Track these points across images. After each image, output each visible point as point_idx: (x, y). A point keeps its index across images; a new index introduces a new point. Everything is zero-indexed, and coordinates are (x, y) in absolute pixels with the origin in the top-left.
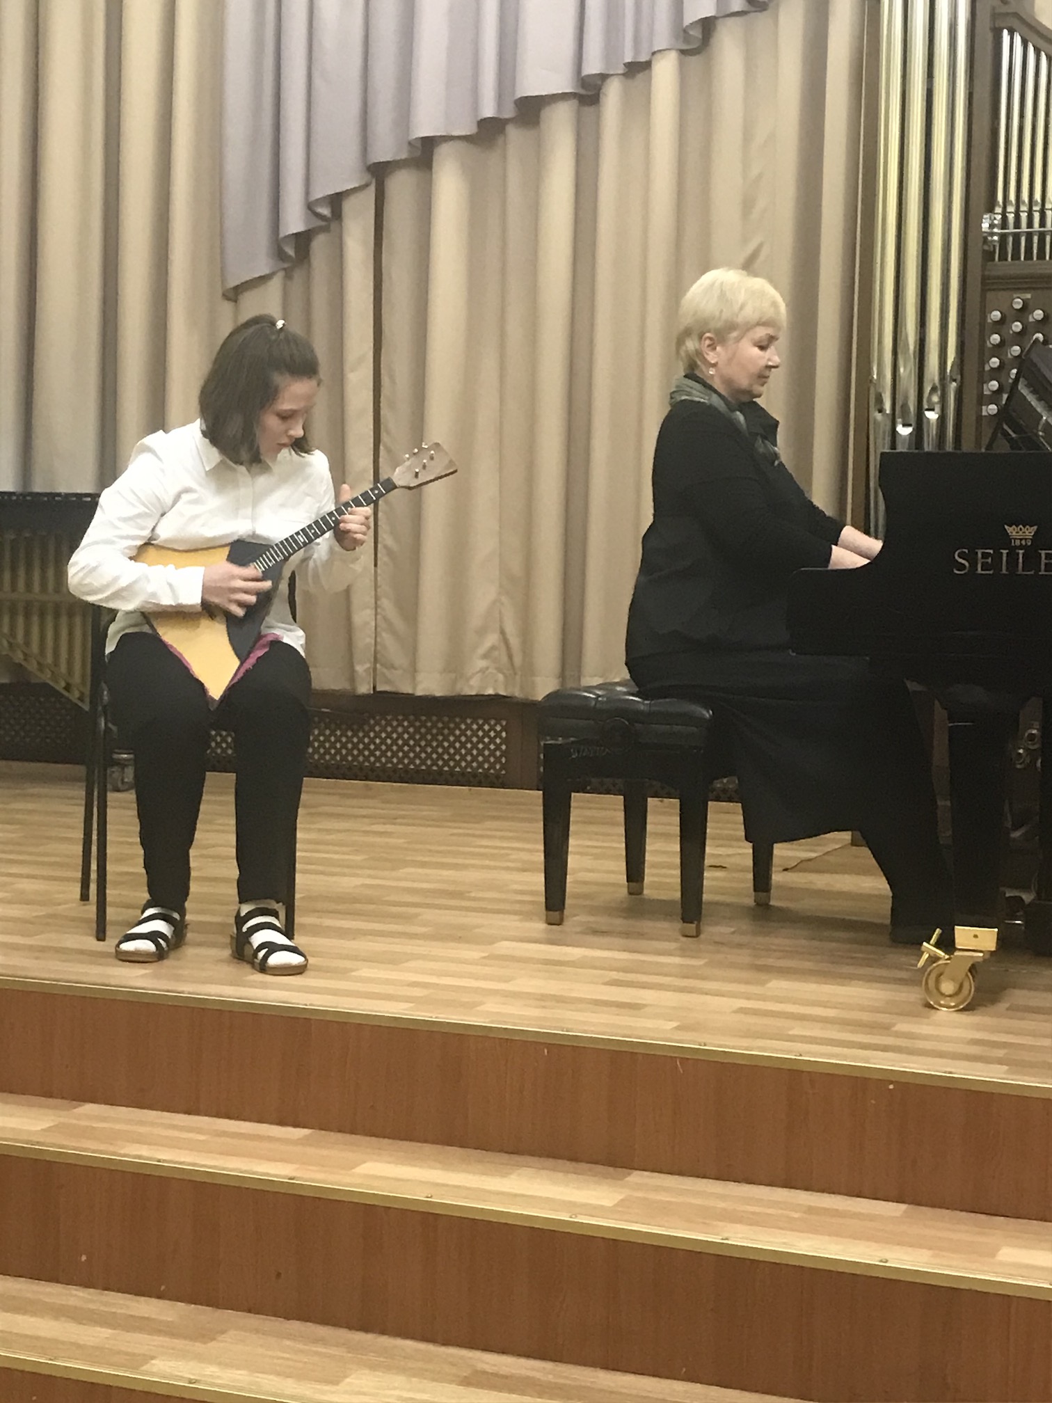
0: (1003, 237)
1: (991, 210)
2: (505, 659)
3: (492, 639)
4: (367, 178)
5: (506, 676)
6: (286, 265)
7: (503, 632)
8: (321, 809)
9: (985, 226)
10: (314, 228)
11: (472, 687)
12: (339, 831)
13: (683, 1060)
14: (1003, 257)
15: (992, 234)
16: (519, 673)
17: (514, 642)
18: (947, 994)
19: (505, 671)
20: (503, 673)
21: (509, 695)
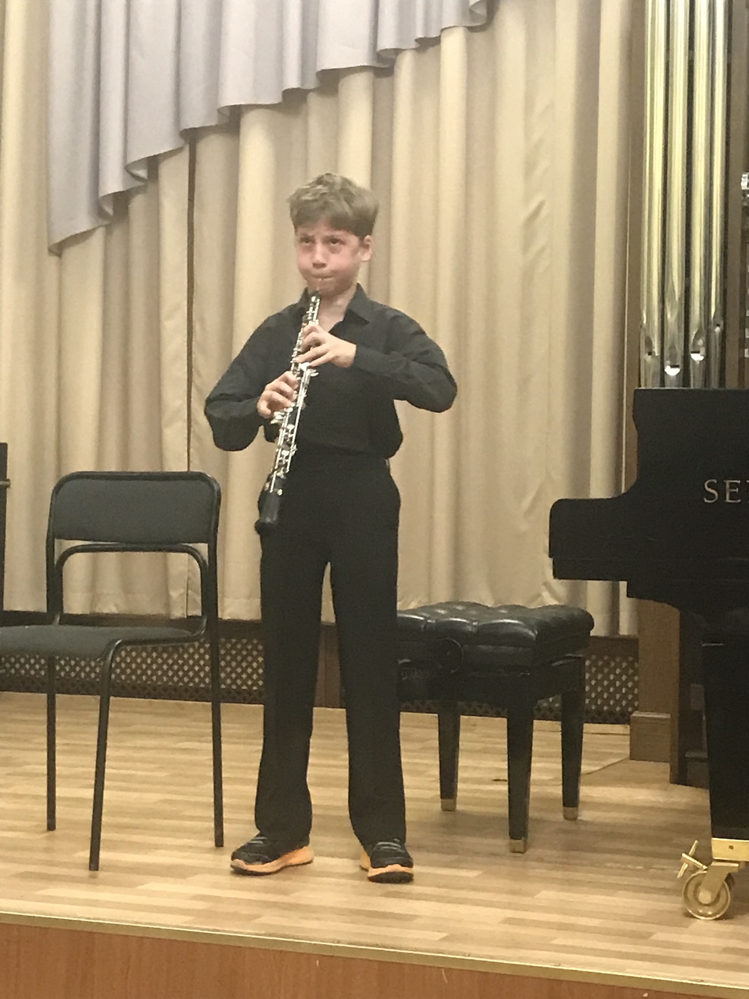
4: (180, 142)
6: (106, 223)
9: (744, 185)
10: (132, 189)
12: (148, 748)
13: (449, 970)
18: (707, 903)
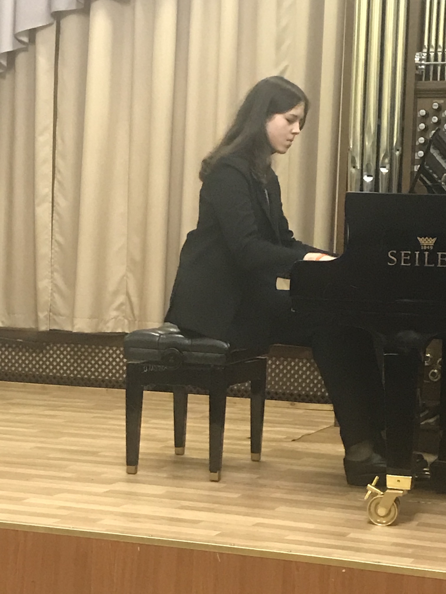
0: (427, 66)
1: (420, 50)
2: (128, 311)
3: (121, 298)
4: (52, 20)
5: (129, 321)
7: (128, 294)
8: (14, 401)
9: (417, 60)
10: (18, 49)
11: (109, 328)
12: (25, 414)
13: (221, 554)
14: (427, 78)
15: (421, 65)
16: (138, 319)
17: (135, 299)
18: (381, 515)
19: (129, 318)
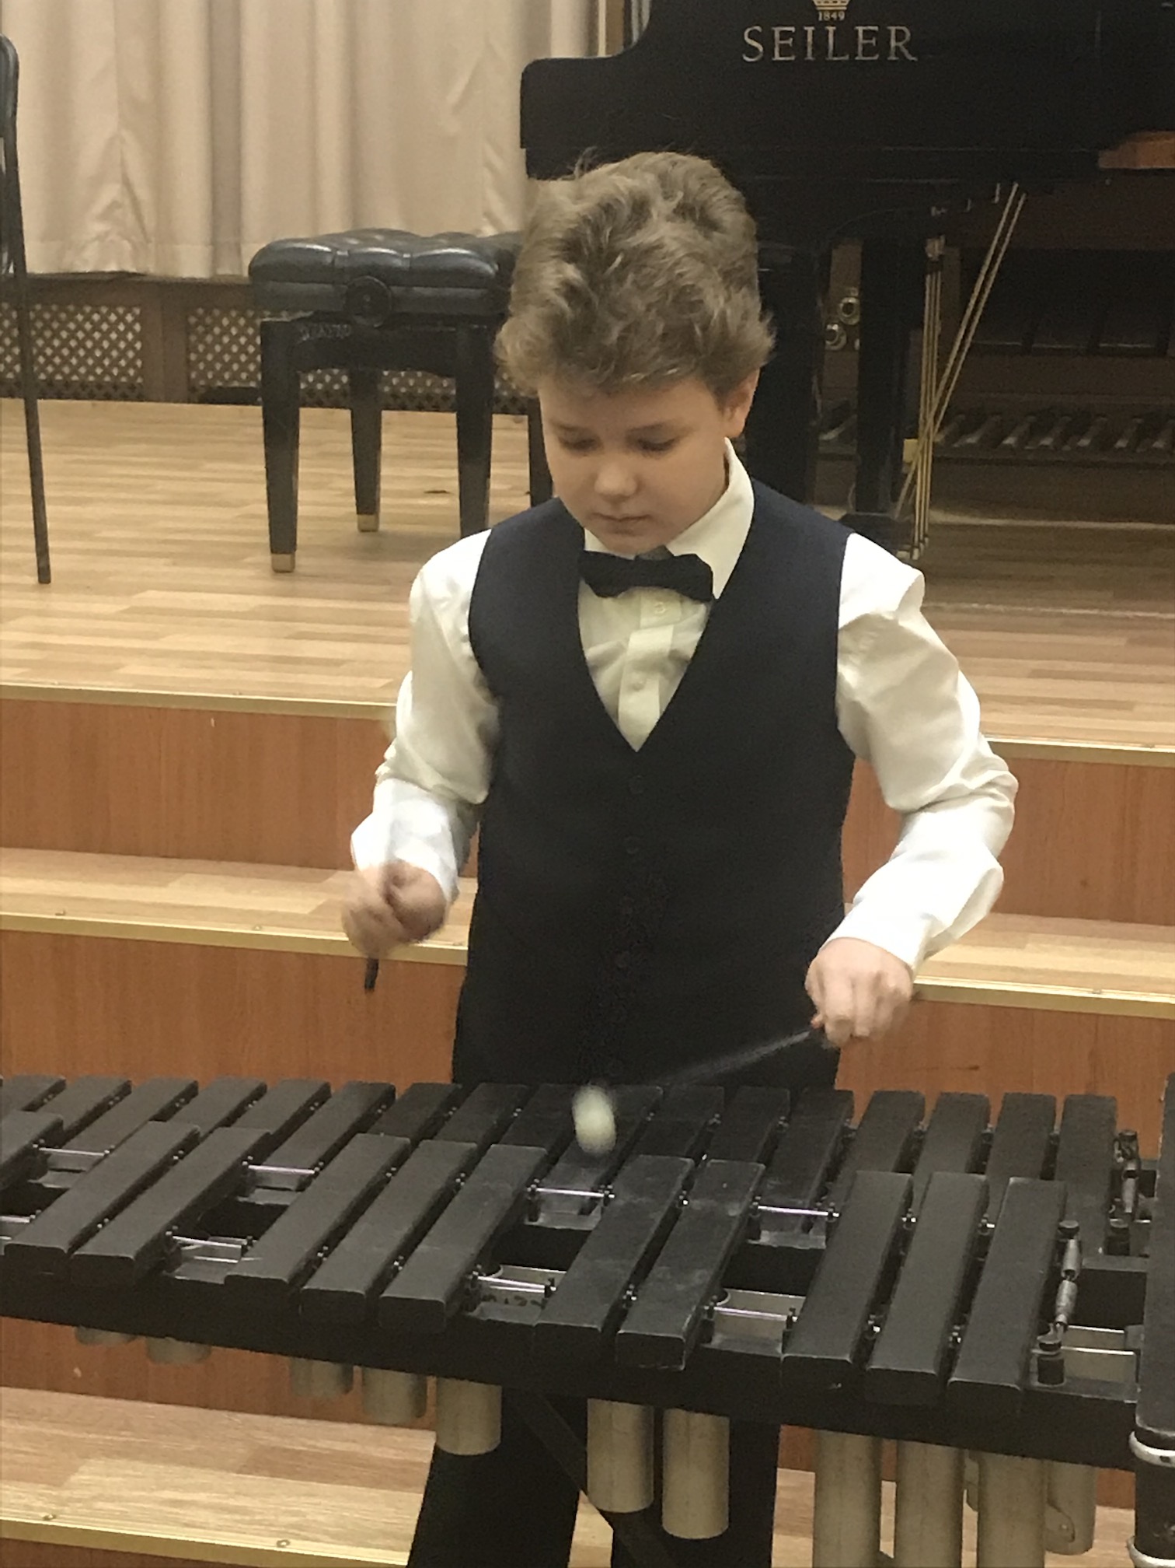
2: (130, 219)
3: (111, 192)
5: (135, 247)
7: (127, 183)
11: (86, 261)
16: (153, 239)
17: (143, 193)
19: (133, 238)
20: (129, 240)
21: (141, 271)
